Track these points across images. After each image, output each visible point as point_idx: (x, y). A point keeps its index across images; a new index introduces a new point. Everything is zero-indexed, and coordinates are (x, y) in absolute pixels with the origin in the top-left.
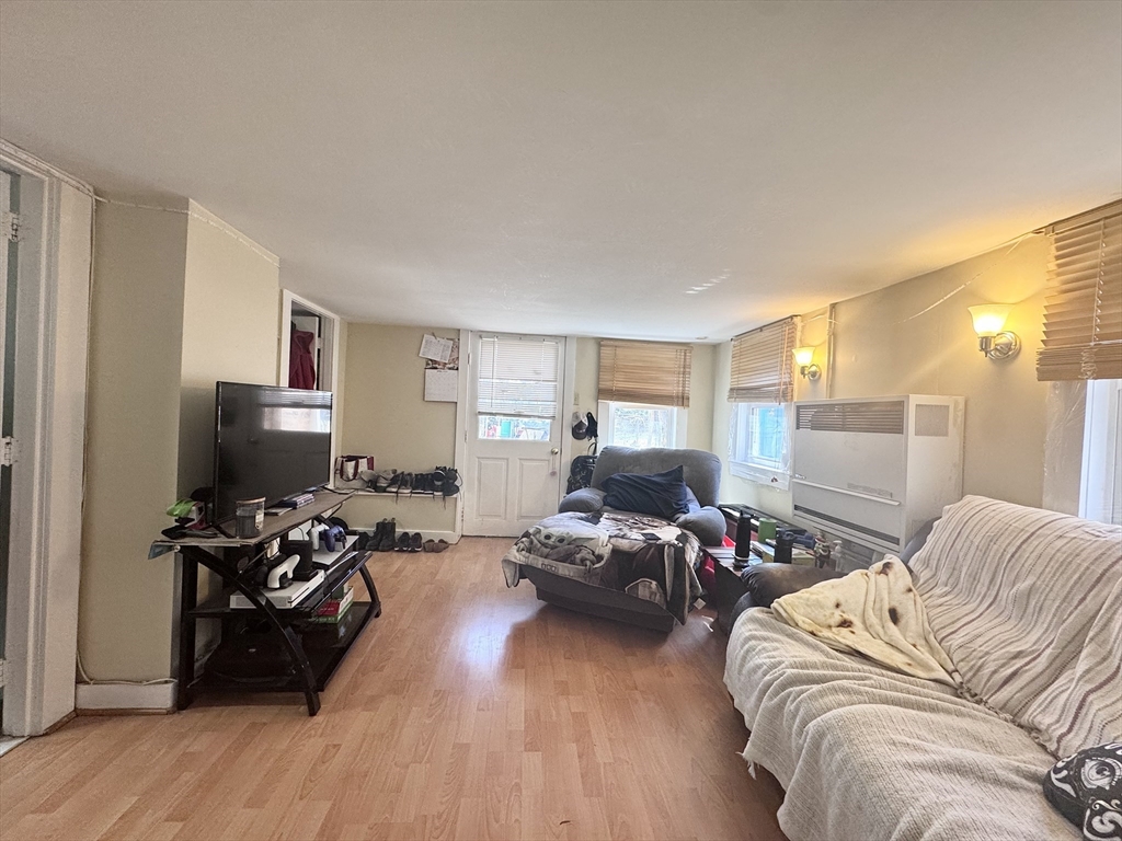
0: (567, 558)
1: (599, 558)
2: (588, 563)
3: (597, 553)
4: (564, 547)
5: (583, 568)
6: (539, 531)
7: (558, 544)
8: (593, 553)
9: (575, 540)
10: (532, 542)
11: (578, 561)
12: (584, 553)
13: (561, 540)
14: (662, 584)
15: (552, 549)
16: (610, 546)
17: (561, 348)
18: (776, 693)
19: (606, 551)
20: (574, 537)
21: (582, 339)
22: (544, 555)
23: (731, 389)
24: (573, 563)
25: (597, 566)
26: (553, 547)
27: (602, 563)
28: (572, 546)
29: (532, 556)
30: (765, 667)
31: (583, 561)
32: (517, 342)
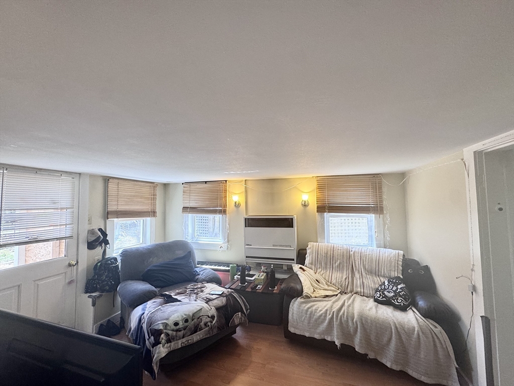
0: (196, 329)
1: (213, 317)
2: (209, 324)
3: (210, 316)
4: (191, 324)
5: (207, 328)
6: (166, 325)
7: (186, 324)
8: (208, 316)
9: (193, 315)
10: (167, 335)
11: (203, 326)
12: (205, 320)
13: (186, 321)
14: (242, 312)
15: (185, 329)
16: (213, 308)
17: (77, 182)
18: (337, 319)
19: (213, 312)
20: (191, 314)
21: (92, 176)
22: (182, 336)
23: (184, 207)
24: (201, 329)
25: (214, 322)
26: (185, 328)
27: (216, 318)
28: (195, 320)
29: (172, 344)
30: (323, 315)
31: (206, 324)
32: (32, 176)
